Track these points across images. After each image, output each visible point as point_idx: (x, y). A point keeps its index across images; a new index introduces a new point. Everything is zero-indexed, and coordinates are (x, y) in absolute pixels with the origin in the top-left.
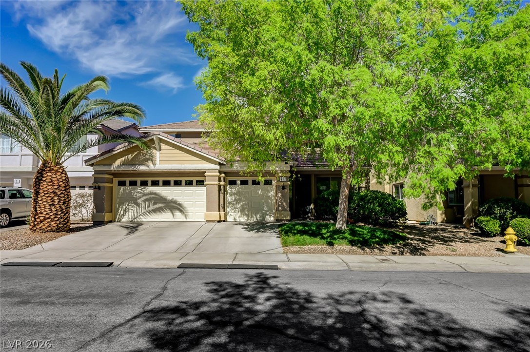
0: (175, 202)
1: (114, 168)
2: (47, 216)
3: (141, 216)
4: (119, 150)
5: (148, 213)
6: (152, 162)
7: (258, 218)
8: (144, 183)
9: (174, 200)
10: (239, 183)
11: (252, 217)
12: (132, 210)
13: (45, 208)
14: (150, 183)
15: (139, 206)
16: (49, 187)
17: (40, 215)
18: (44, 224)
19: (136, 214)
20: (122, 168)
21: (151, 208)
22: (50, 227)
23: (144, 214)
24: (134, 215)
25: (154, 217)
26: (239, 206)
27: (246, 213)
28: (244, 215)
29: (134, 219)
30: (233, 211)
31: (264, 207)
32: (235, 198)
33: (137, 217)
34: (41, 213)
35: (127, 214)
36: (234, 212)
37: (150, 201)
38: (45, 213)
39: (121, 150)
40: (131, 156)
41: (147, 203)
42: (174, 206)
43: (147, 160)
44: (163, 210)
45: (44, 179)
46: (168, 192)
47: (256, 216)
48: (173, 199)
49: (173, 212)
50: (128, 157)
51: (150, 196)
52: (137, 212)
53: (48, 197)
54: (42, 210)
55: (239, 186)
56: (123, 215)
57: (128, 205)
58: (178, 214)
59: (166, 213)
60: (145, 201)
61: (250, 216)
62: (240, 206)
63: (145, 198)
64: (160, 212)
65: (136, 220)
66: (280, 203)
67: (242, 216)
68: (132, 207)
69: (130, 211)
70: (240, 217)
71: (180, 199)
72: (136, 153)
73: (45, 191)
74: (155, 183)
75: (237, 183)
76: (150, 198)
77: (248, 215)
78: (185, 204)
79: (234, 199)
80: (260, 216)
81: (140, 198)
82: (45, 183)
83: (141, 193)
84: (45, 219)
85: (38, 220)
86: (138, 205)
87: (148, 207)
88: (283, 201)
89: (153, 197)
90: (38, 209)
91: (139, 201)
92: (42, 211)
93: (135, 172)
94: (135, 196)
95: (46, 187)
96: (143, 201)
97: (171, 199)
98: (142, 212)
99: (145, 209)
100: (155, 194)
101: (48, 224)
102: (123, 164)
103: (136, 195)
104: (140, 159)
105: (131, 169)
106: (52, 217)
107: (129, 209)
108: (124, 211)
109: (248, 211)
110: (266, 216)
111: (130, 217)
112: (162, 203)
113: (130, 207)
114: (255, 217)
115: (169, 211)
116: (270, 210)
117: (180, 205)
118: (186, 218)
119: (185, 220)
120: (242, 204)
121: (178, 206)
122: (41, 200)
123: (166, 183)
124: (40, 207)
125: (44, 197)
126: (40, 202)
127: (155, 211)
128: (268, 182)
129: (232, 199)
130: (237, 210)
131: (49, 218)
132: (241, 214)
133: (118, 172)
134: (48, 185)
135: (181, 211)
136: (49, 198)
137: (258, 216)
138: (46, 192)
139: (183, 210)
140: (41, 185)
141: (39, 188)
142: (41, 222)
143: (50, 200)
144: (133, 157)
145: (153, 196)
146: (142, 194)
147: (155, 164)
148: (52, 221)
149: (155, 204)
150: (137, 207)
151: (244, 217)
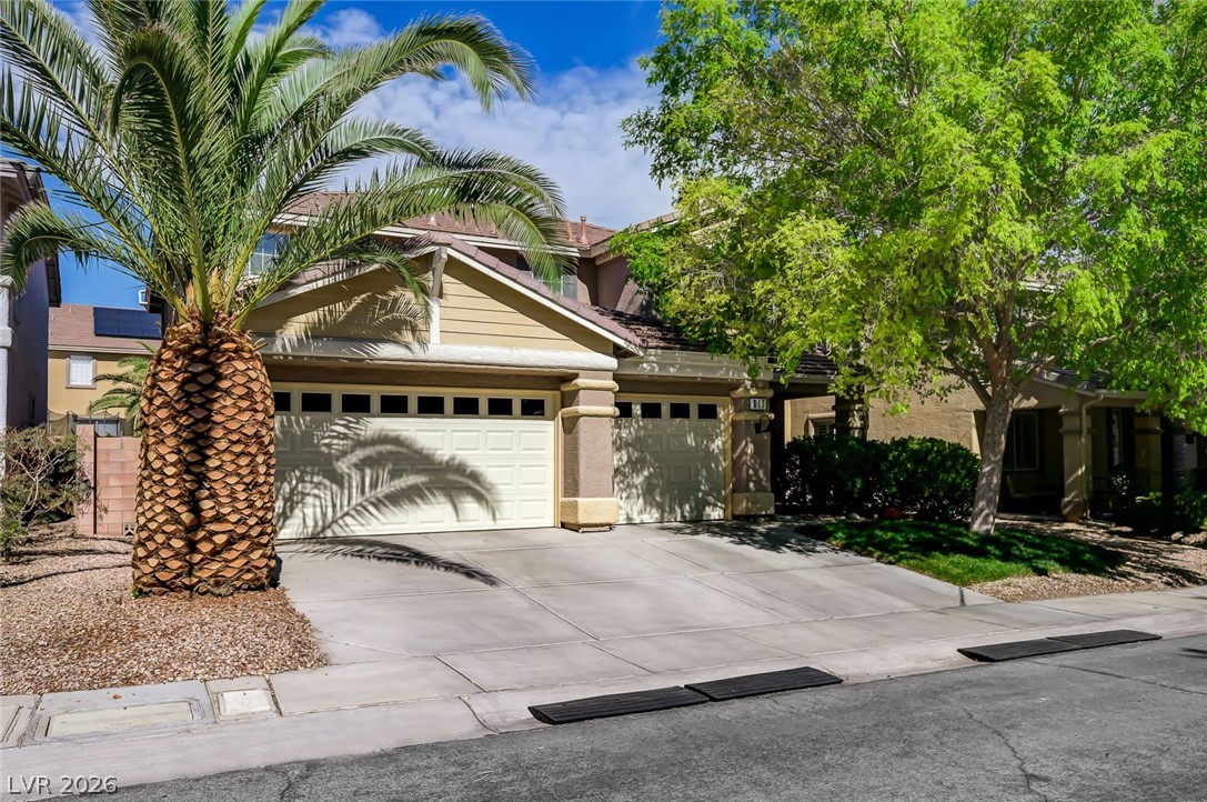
0: (460, 469)
1: (284, 347)
2: (241, 530)
3: (348, 520)
4: (313, 286)
5: (371, 508)
6: (413, 334)
7: (686, 514)
8: (357, 405)
9: (456, 462)
10: (639, 412)
11: (672, 511)
12: (316, 496)
13: (235, 499)
14: (375, 404)
15: (341, 486)
16: (245, 417)
17: (213, 527)
18: (226, 561)
19: (330, 510)
20: (316, 350)
21: (382, 490)
22: (249, 571)
23: (360, 510)
24: (324, 515)
25: (392, 518)
26: (638, 480)
27: (658, 499)
28: (652, 507)
29: (324, 529)
30: (624, 495)
31: (700, 483)
32: (629, 457)
33: (335, 521)
34: (219, 518)
35: (297, 512)
36: (627, 498)
37: (380, 464)
38: (234, 518)
39: (320, 284)
40: (341, 309)
41: (368, 472)
42: (456, 482)
43: (398, 325)
44: (422, 496)
45: (225, 384)
46: (439, 437)
47: (681, 507)
48: (453, 458)
49: (456, 500)
50: (330, 312)
51: (380, 448)
52: (334, 506)
53: (239, 455)
54: (222, 505)
55: (637, 422)
56: (285, 516)
57: (301, 480)
58: (470, 506)
59: (432, 503)
60: (360, 466)
61: (667, 509)
62: (641, 479)
63: (360, 454)
64: (412, 501)
65: (329, 533)
66: (751, 472)
67: (648, 509)
68: (317, 485)
69: (309, 500)
70: (640, 513)
71: (475, 460)
72: (358, 300)
73: (231, 432)
74: (395, 406)
75: (634, 412)
76: (380, 454)
77: (660, 507)
78: (491, 474)
79: (625, 458)
80: (691, 507)
81: (344, 454)
82: (229, 402)
83: (346, 437)
84: (229, 544)
85: (205, 547)
86: (337, 479)
87: (374, 485)
88: (757, 466)
89: (391, 453)
90: (206, 504)
91: (342, 466)
92: (225, 510)
93: (359, 365)
94: (324, 449)
95: (232, 418)
96: (356, 465)
97: (446, 458)
98: (353, 503)
99: (363, 492)
100: (396, 441)
101: (242, 561)
102: (315, 333)
103: (329, 446)
104: (372, 319)
105: (346, 353)
106: (254, 533)
107: (304, 495)
108: (286, 500)
109: (662, 495)
110: (704, 509)
111: (310, 523)
112: (419, 472)
113: (308, 485)
114: (678, 510)
115: (442, 499)
116: (715, 489)
117: (475, 476)
118: (494, 519)
119: (490, 525)
120: (646, 473)
121: (471, 483)
122: (216, 468)
123: (431, 407)
124: (213, 496)
125: (227, 457)
126: (214, 475)
127: (395, 499)
128: (708, 412)
129: (621, 459)
130: (634, 491)
131: (243, 537)
132: (645, 503)
133: (299, 363)
134: (241, 410)
135: (479, 497)
136: (244, 461)
137: (687, 507)
138: (235, 437)
139: (484, 492)
140: (217, 406)
141: (207, 420)
142: (215, 553)
143: (247, 465)
144: (351, 313)
145: (389, 447)
146: (350, 442)
147: (423, 343)
148: (252, 548)
149: (394, 475)
150: (335, 487)
151: (654, 511)
